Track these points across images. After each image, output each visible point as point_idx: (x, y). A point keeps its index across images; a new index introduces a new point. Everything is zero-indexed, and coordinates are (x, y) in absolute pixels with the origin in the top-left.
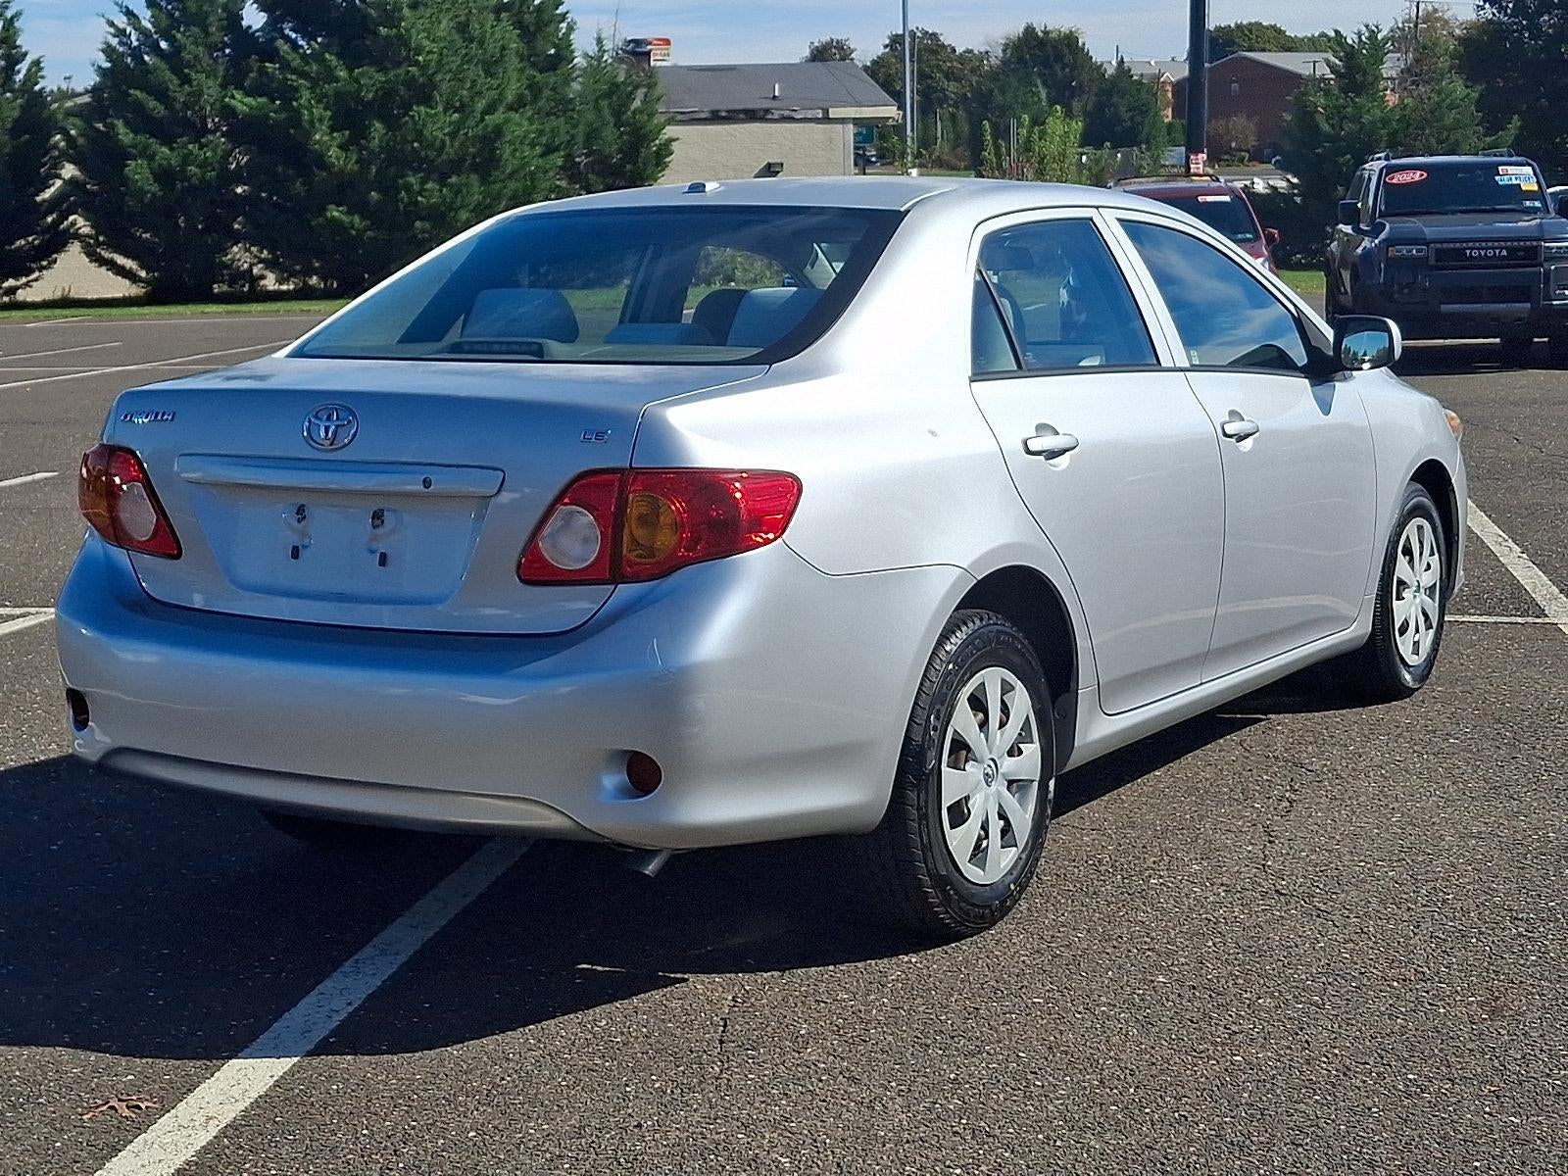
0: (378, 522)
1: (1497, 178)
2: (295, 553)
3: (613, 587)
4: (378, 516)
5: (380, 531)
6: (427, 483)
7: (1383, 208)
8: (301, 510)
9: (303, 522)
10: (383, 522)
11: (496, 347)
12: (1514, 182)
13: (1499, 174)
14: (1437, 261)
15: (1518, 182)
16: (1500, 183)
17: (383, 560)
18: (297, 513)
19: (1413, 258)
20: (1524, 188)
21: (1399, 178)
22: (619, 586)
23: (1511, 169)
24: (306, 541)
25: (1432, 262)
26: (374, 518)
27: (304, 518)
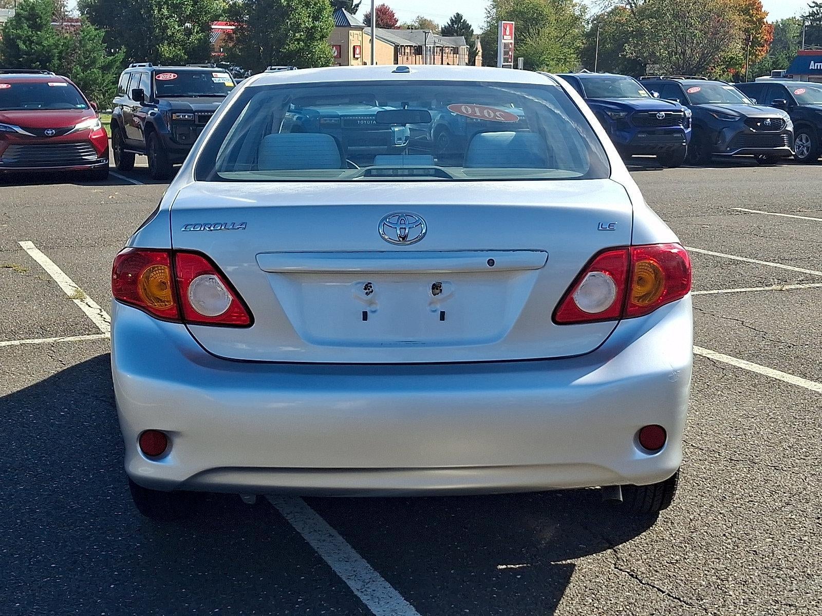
0: (438, 291)
1: (213, 79)
2: (365, 316)
3: (617, 322)
4: (436, 288)
5: (439, 296)
6: (491, 263)
7: (156, 92)
8: (367, 286)
9: (371, 295)
10: (441, 290)
11: (400, 172)
12: (221, 81)
13: (213, 77)
14: (199, 122)
15: (223, 82)
16: (215, 82)
17: (443, 316)
18: (365, 289)
19: (186, 120)
20: (226, 85)
21: (162, 77)
22: (621, 321)
23: (219, 75)
24: (373, 308)
25: (197, 122)
26: (433, 288)
27: (372, 292)
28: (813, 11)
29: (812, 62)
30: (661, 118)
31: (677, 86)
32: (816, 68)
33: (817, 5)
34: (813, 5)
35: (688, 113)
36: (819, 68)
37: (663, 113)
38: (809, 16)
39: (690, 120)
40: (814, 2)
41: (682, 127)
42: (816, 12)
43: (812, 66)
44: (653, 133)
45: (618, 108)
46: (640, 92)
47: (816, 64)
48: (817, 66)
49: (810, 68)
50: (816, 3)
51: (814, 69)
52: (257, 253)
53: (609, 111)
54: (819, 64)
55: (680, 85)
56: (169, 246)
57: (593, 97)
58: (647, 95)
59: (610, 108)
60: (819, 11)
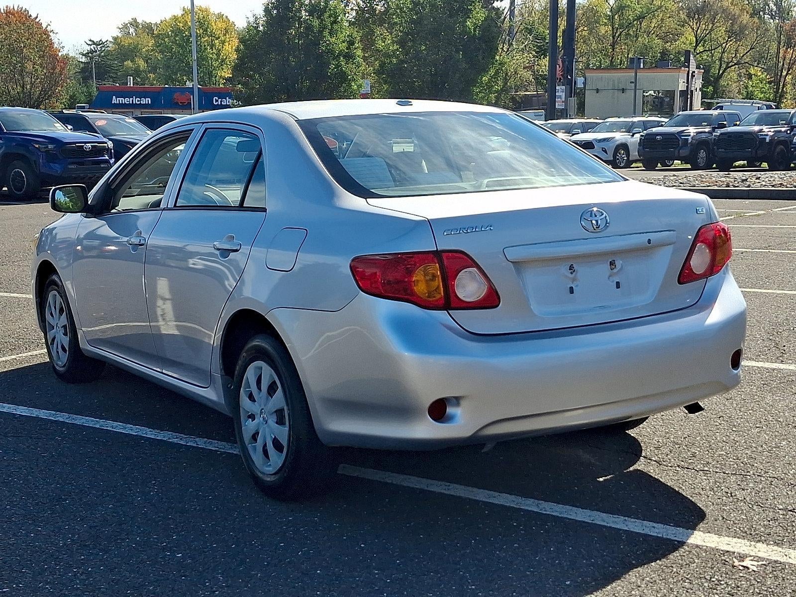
0: (614, 267)
2: (572, 290)
4: (613, 264)
5: (615, 270)
6: (649, 241)
8: (571, 268)
9: (574, 273)
10: (615, 266)
17: (618, 285)
18: (570, 269)
24: (576, 283)
26: (610, 265)
27: (574, 271)
28: (91, 49)
29: (114, 97)
30: (88, 150)
31: (84, 119)
32: (118, 102)
33: (94, 43)
34: (90, 43)
35: (110, 144)
36: (121, 102)
37: (89, 145)
38: (88, 53)
39: (113, 151)
40: (90, 40)
41: (107, 158)
42: (94, 50)
43: (115, 100)
44: (82, 164)
45: (46, 141)
46: (56, 125)
47: (118, 99)
48: (119, 100)
49: (113, 102)
50: (93, 42)
51: (117, 104)
52: (504, 247)
53: (37, 144)
54: (121, 99)
55: (87, 118)
56: (435, 248)
57: (13, 130)
58: (63, 128)
59: (37, 141)
60: (96, 49)
